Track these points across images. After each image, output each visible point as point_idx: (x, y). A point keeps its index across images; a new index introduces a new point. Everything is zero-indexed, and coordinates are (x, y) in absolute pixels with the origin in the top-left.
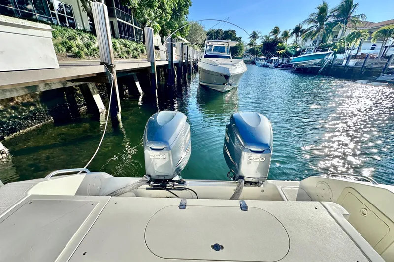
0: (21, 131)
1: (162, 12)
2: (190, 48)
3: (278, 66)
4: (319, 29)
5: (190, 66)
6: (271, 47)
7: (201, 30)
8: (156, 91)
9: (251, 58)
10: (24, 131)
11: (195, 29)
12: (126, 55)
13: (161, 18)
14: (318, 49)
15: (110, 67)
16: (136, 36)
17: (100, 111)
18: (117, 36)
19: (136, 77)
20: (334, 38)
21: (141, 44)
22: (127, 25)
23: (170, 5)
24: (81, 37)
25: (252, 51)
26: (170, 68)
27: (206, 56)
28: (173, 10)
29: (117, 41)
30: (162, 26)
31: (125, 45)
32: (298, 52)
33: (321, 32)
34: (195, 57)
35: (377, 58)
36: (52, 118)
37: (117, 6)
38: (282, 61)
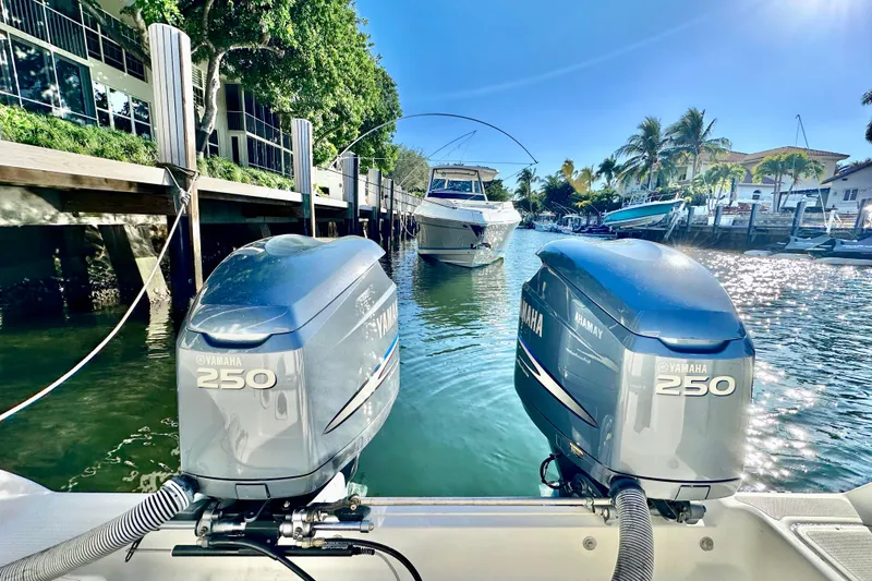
1: (342, 122)
3: (580, 230)
4: (650, 162)
5: (397, 223)
6: (561, 196)
9: (524, 216)
11: (410, 161)
13: (339, 133)
14: (654, 197)
15: (181, 175)
16: (286, 168)
18: (242, 163)
20: (680, 178)
22: (268, 146)
23: (358, 112)
24: (150, 149)
25: (525, 205)
26: (351, 217)
27: (433, 195)
28: (365, 121)
32: (616, 202)
33: (655, 167)
37: (249, 110)
38: (588, 221)
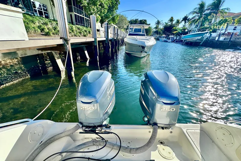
0: (7, 84)
1: (102, 8)
2: (119, 30)
3: (173, 41)
4: (200, 17)
5: (119, 41)
6: (168, 30)
7: (126, 20)
8: (98, 57)
9: (156, 36)
10: (9, 84)
11: (122, 19)
12: (79, 34)
13: (101, 12)
14: (199, 30)
15: (66, 40)
16: (86, 24)
17: (61, 70)
18: (74, 23)
19: (85, 48)
20: (209, 23)
21: (89, 28)
22: (80, 16)
23: (106, 4)
24: (51, 23)
25: (157, 32)
26: (107, 42)
27: (130, 35)
28: (109, 7)
29: (74, 26)
30: (102, 17)
31: (79, 29)
32: (186, 32)
33: (201, 19)
34: (122, 35)
35: (238, 35)
36: (29, 75)
37: (74, 5)
38: (176, 38)
